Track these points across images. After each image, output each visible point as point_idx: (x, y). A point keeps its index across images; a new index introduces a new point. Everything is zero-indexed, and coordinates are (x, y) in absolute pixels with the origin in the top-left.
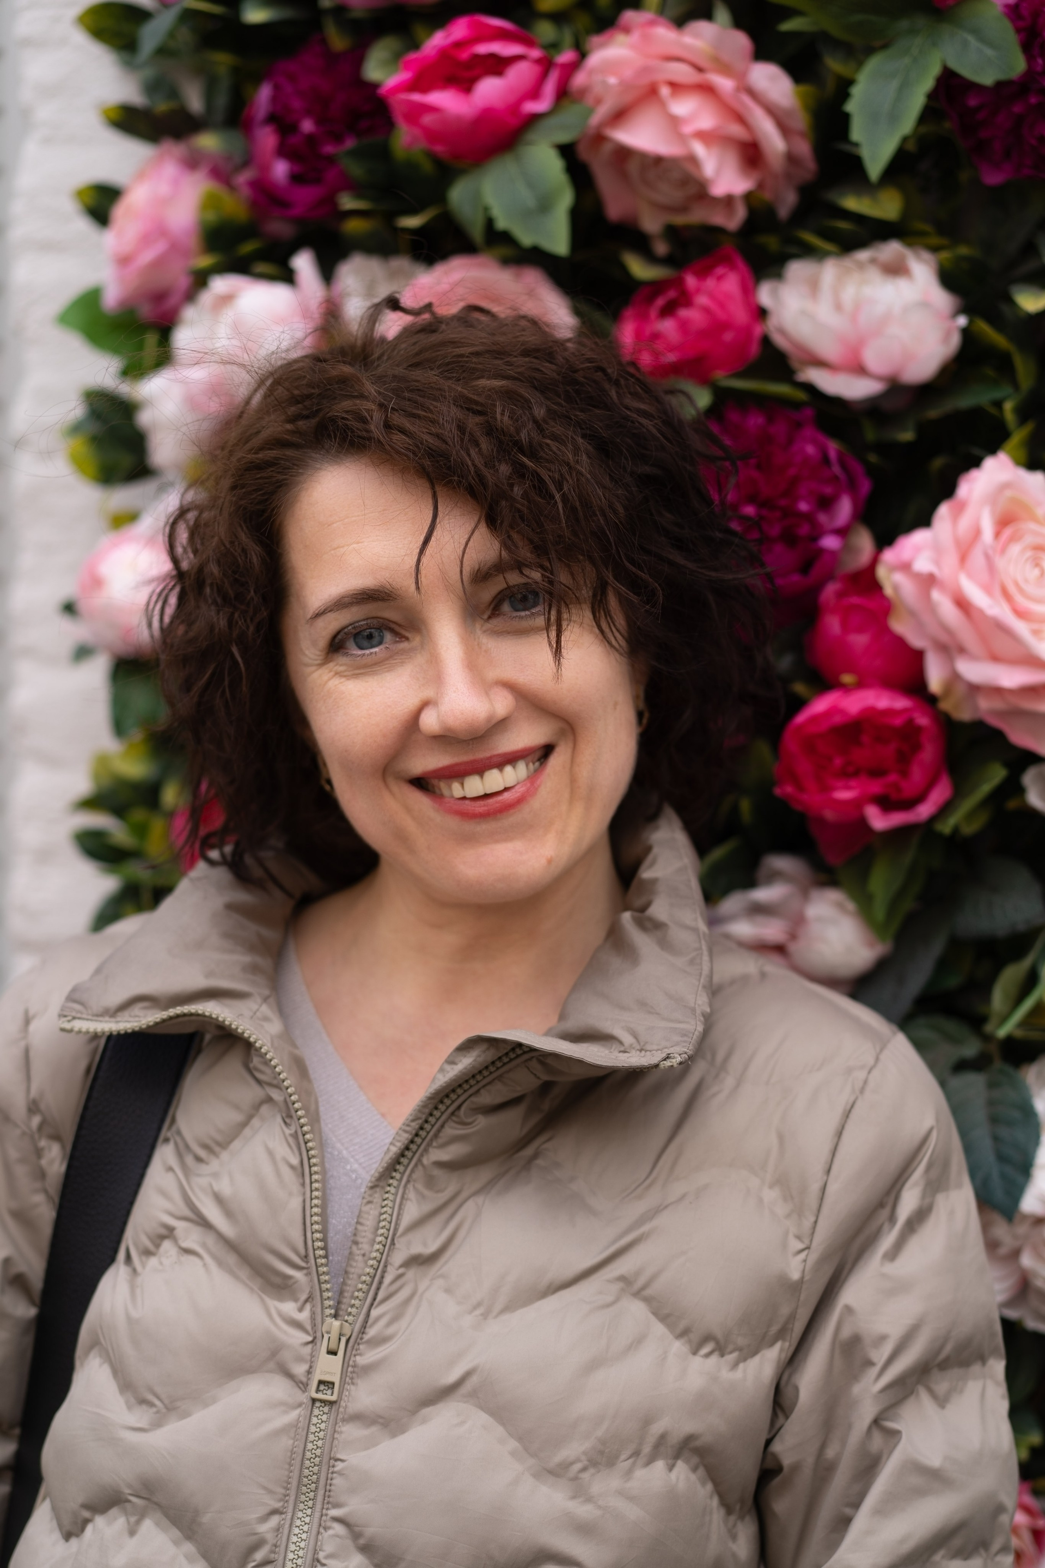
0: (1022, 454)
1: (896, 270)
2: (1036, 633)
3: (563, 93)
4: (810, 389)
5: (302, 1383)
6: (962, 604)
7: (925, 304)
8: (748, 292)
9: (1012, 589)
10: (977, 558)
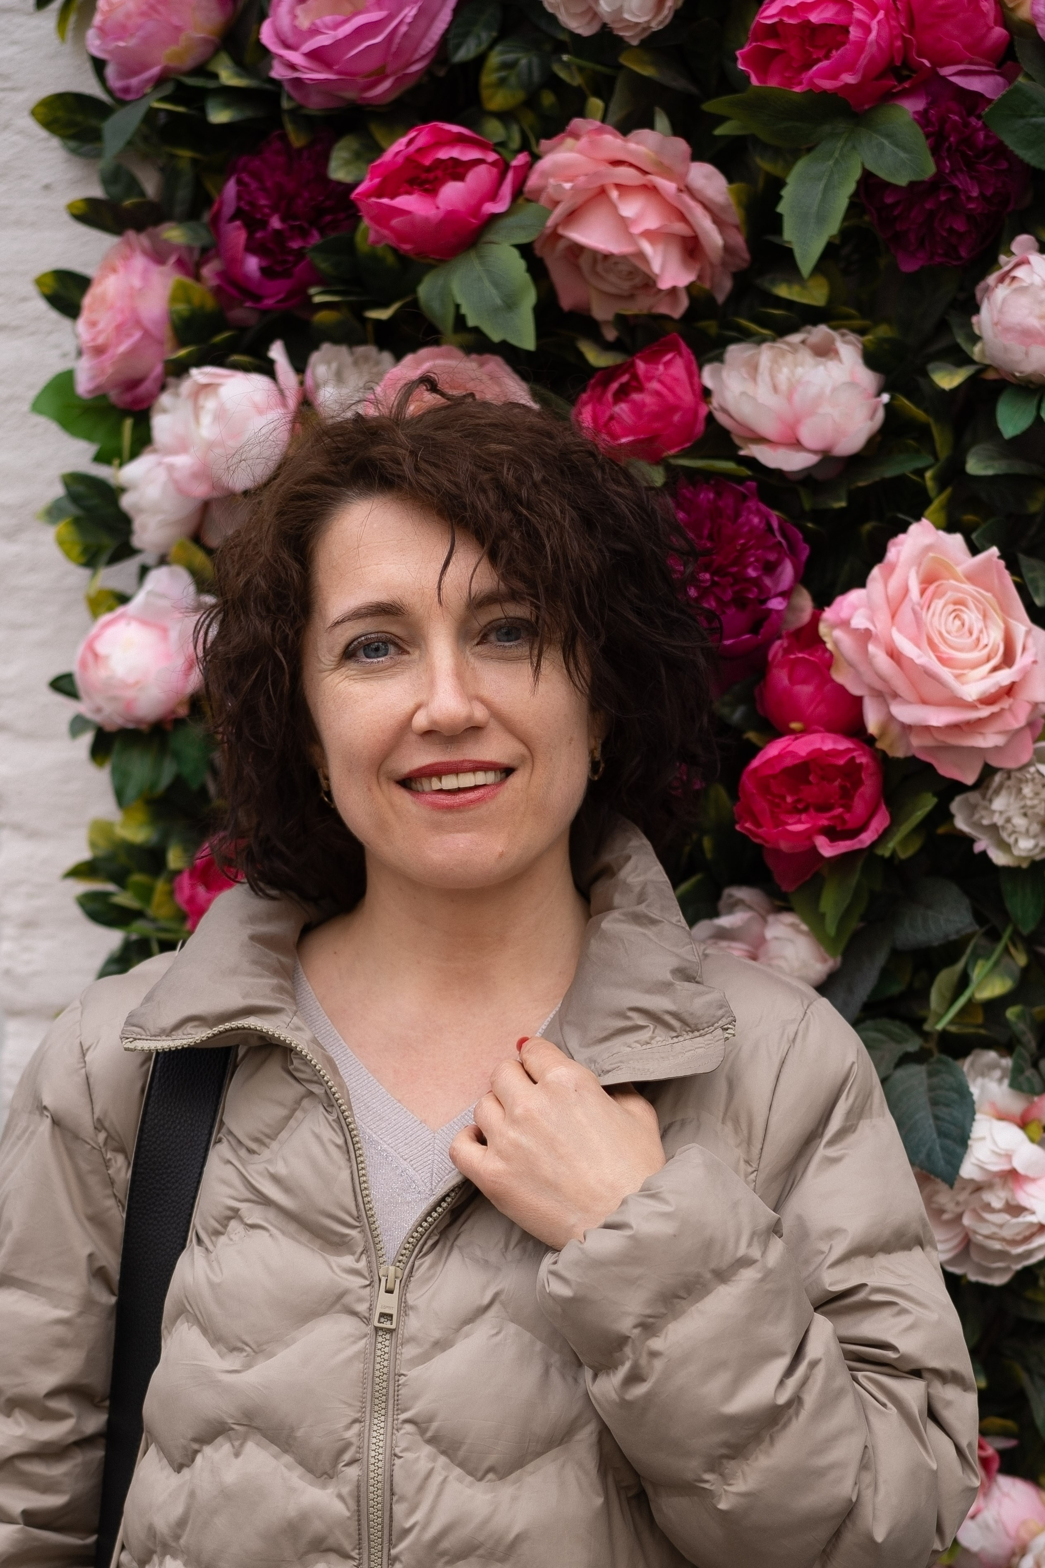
0: (942, 518)
1: (824, 351)
2: (957, 677)
3: (518, 192)
4: (752, 463)
5: (365, 1318)
6: (894, 655)
7: (852, 384)
8: (693, 374)
9: (937, 640)
10: (906, 613)
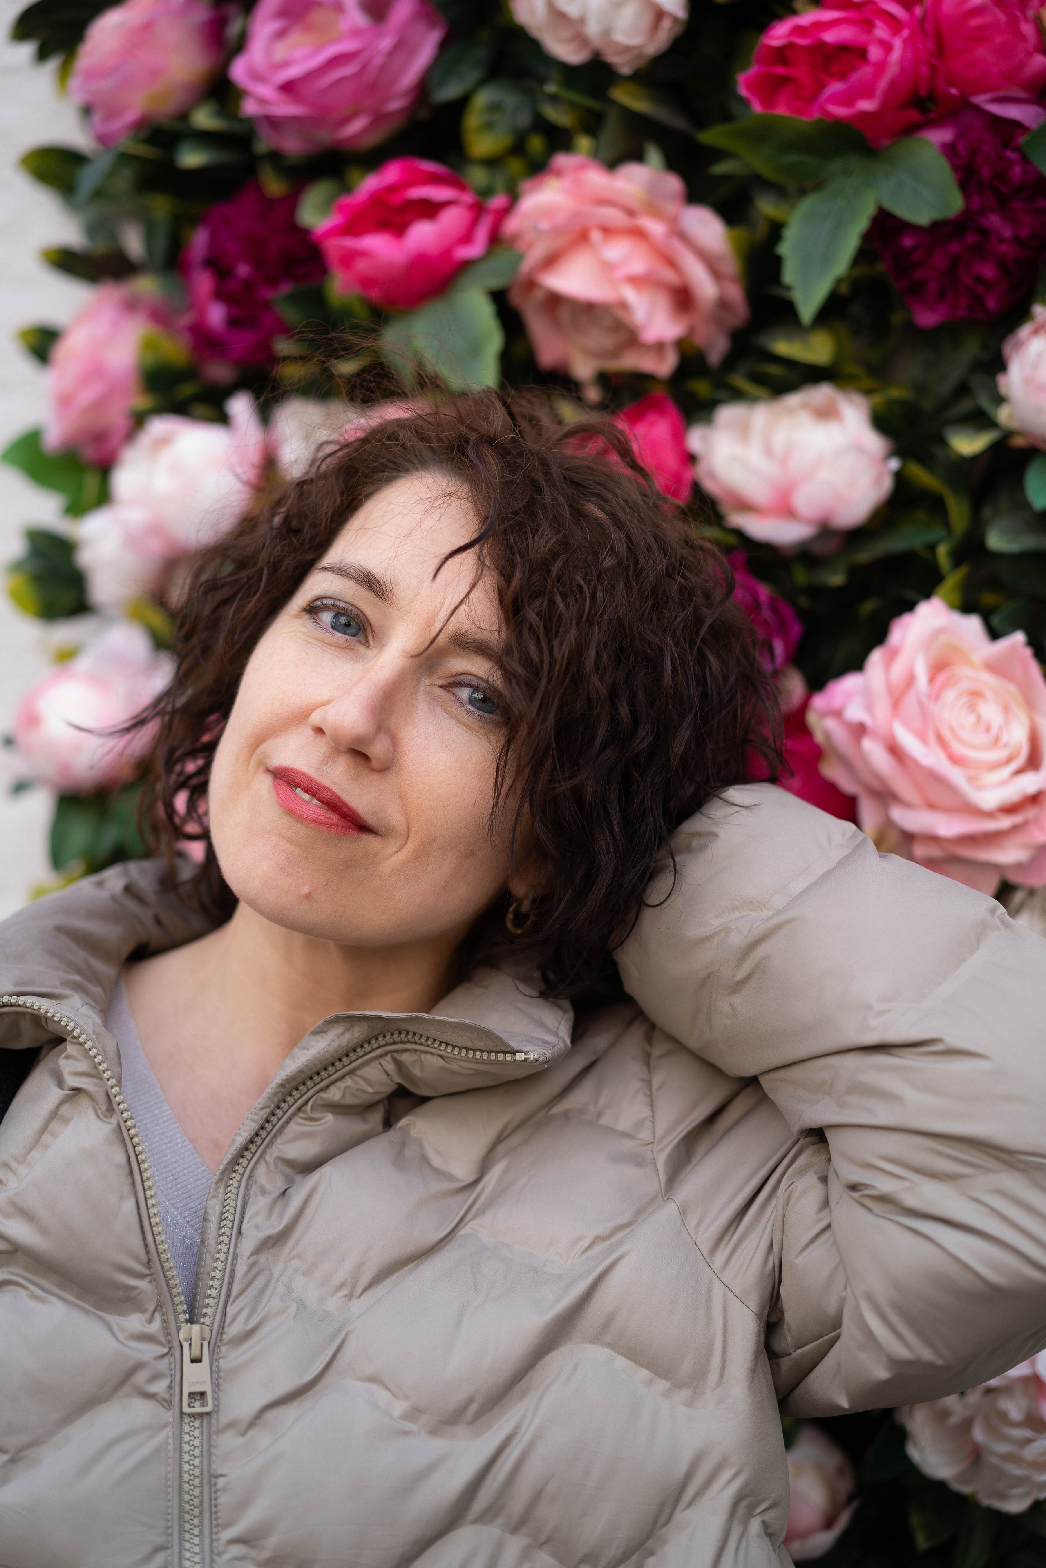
0: (956, 598)
1: (827, 414)
2: (971, 779)
3: (495, 238)
4: (738, 533)
6: (895, 750)
7: (858, 448)
8: (679, 437)
9: (947, 735)
10: (910, 703)
